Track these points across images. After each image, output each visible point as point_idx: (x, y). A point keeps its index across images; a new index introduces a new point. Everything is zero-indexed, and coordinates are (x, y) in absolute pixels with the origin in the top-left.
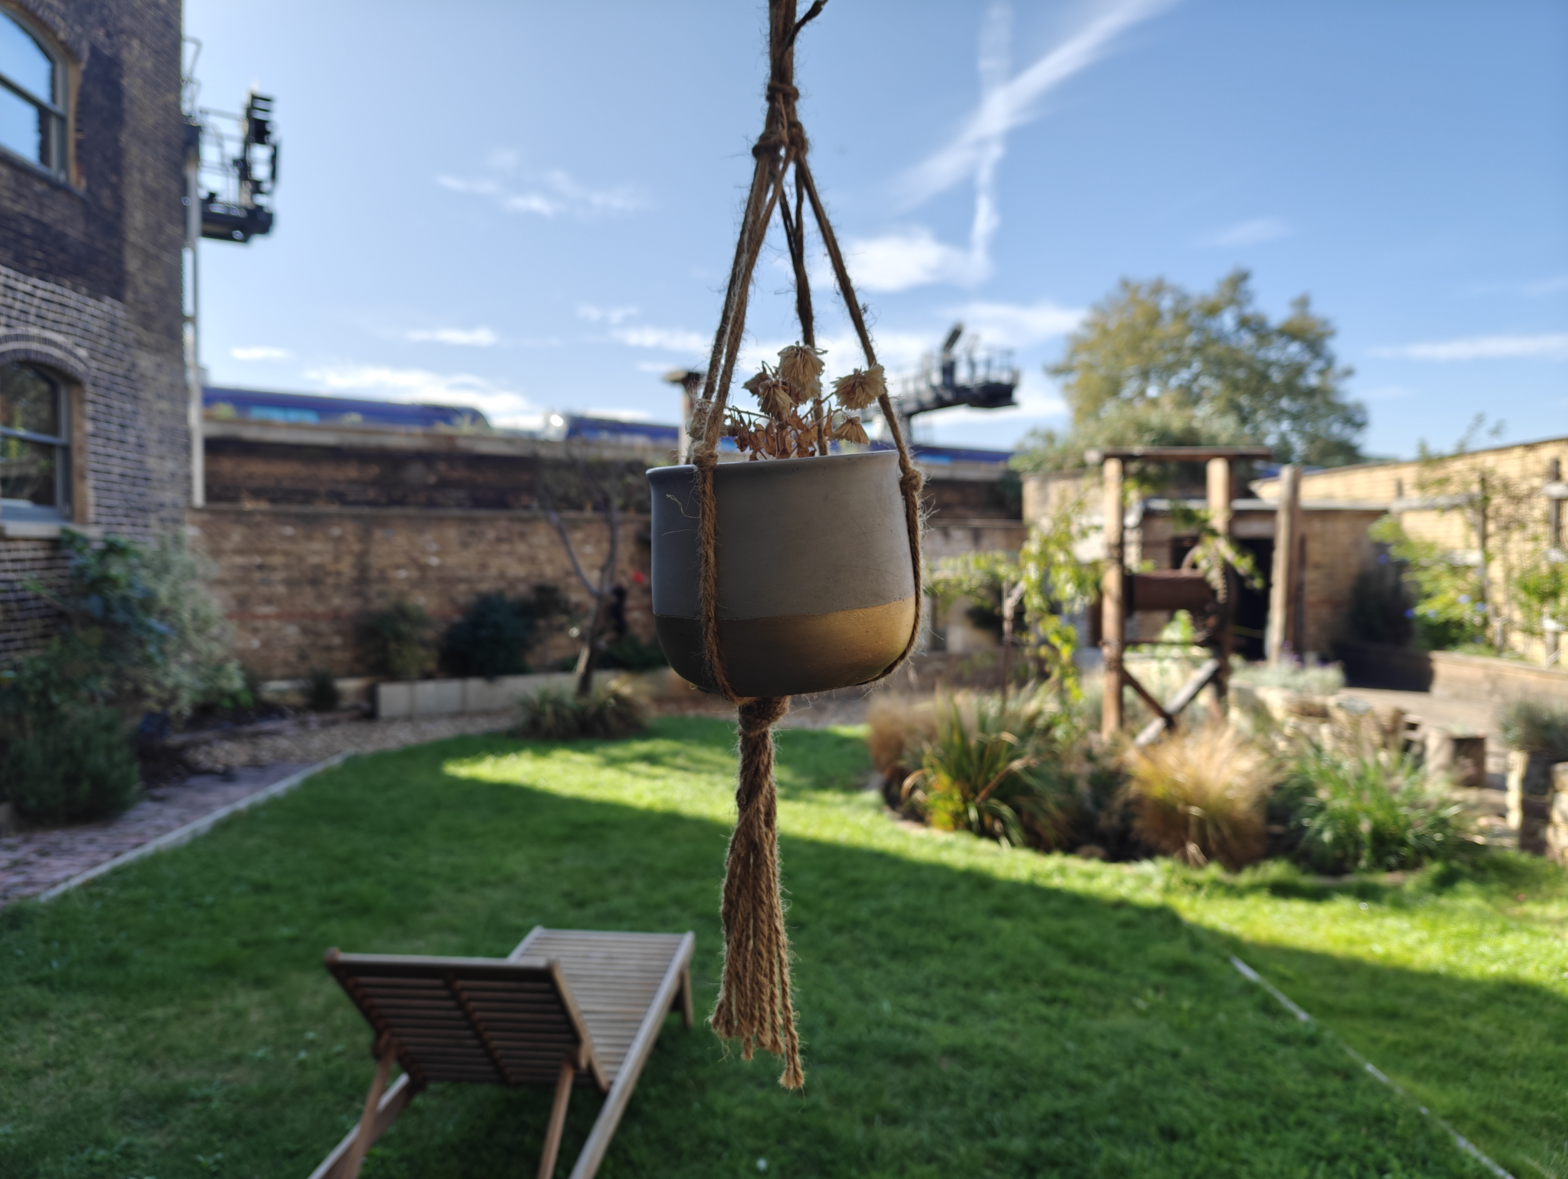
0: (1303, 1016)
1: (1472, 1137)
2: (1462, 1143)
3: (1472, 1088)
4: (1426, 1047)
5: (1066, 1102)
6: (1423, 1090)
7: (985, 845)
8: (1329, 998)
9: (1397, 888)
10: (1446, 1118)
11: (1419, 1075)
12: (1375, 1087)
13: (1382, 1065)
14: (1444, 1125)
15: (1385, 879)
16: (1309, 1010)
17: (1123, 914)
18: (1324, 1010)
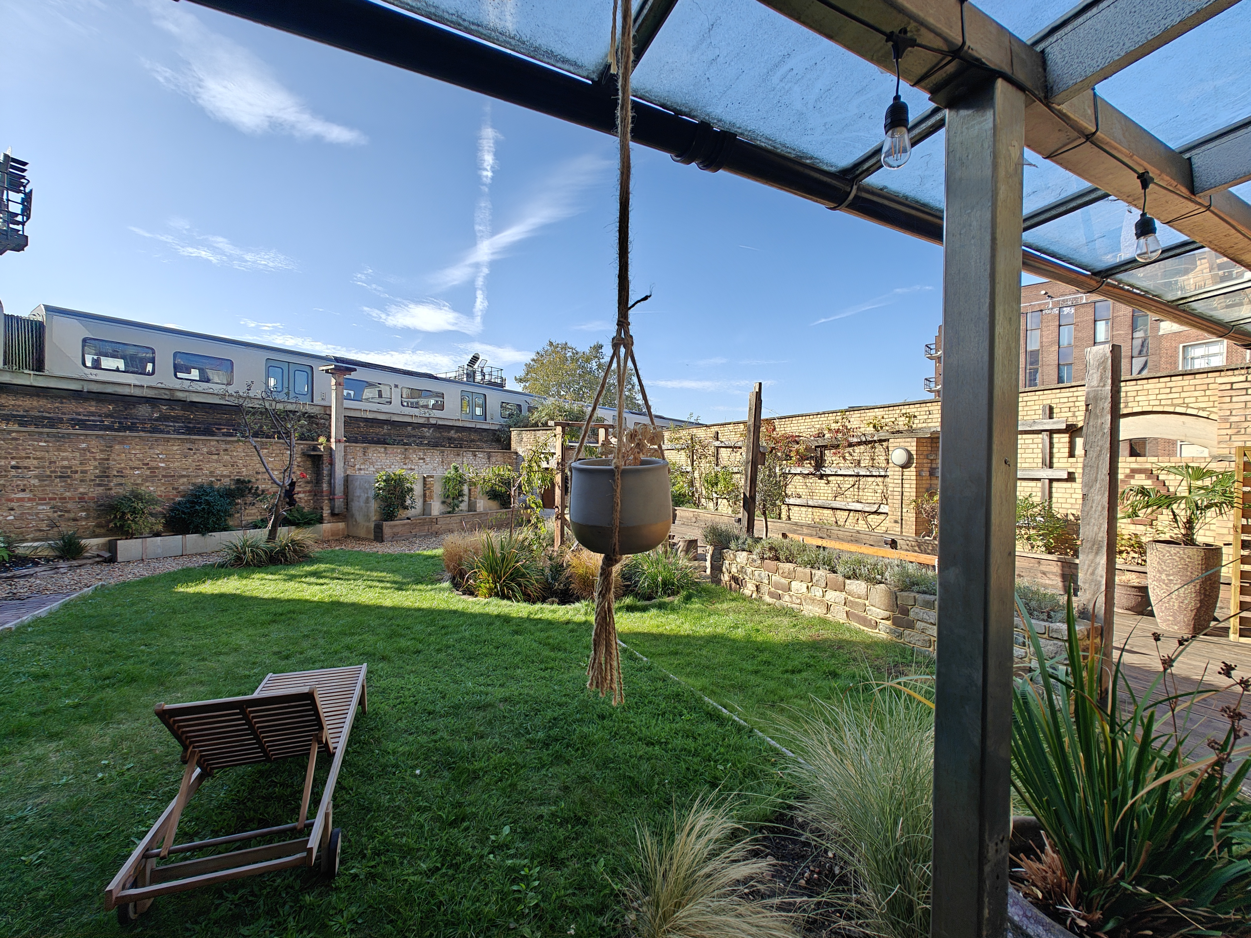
0: (645, 659)
1: (709, 696)
2: (706, 699)
3: (706, 677)
4: (689, 664)
5: (558, 712)
6: (690, 681)
7: (505, 602)
8: (653, 650)
9: (672, 602)
10: (700, 690)
11: (688, 675)
12: (675, 683)
13: (675, 674)
14: (699, 693)
15: (667, 599)
16: (647, 657)
17: (570, 626)
18: (651, 655)
